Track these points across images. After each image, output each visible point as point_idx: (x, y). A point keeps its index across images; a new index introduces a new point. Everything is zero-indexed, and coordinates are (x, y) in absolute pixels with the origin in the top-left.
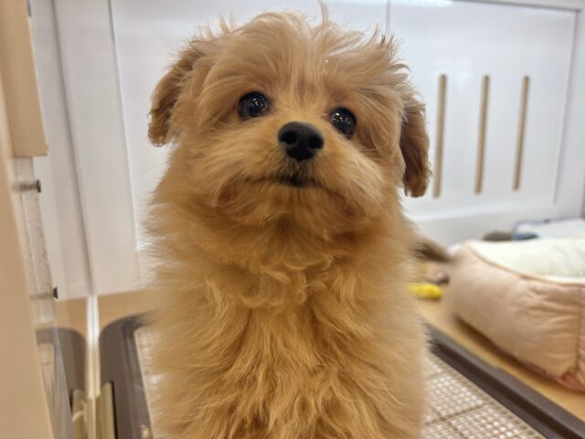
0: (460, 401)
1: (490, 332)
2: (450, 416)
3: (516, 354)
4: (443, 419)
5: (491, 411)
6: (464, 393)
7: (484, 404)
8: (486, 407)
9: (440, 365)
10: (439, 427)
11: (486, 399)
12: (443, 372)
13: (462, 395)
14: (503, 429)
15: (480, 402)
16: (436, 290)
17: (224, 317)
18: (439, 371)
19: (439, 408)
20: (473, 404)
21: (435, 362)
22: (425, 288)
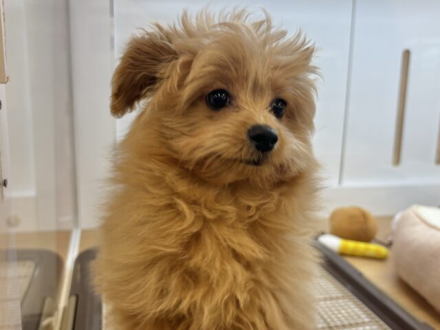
1: (424, 291)
9: (368, 315)
12: (370, 322)
16: (383, 250)
18: (367, 320)
21: (365, 312)
22: (373, 248)
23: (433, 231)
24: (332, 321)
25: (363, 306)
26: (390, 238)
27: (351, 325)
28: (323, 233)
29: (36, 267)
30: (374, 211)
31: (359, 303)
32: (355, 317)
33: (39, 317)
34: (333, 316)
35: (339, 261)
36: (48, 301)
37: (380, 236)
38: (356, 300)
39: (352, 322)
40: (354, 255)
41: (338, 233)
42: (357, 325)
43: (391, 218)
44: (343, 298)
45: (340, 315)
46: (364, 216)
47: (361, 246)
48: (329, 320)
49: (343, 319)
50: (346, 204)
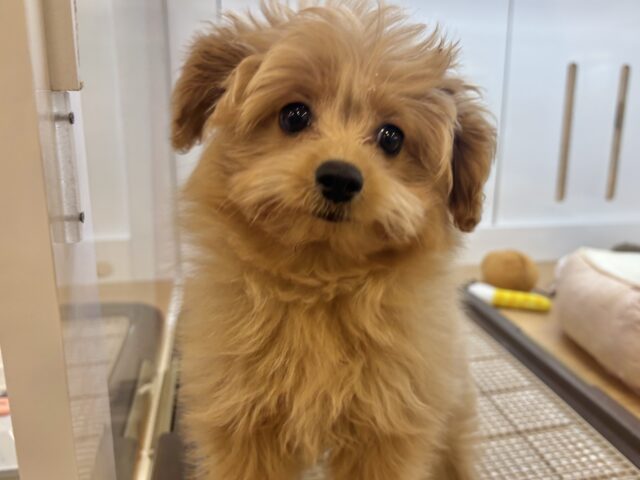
0: (543, 417)
1: (593, 348)
2: (528, 431)
3: (621, 374)
4: (519, 433)
5: (577, 431)
6: (550, 409)
7: (570, 423)
8: (572, 426)
9: (528, 378)
10: (513, 440)
11: (574, 418)
12: (530, 385)
13: (547, 411)
14: (586, 451)
15: (566, 421)
16: (544, 302)
17: (263, 309)
18: (526, 383)
19: (516, 421)
20: (557, 422)
21: (524, 374)
22: (532, 299)
23: (603, 279)
24: (486, 385)
25: (522, 366)
26: (552, 288)
27: (507, 390)
28: (474, 282)
29: (131, 323)
30: (535, 256)
31: (518, 363)
32: (513, 380)
33: (134, 385)
34: (486, 379)
35: (493, 314)
36: (145, 365)
37: (541, 284)
38: (514, 359)
39: (510, 386)
40: (510, 307)
41: (491, 281)
42: (515, 389)
43: (553, 264)
44: (498, 357)
45: (494, 378)
46: (522, 262)
47: (519, 297)
48: (482, 384)
49: (497, 382)
50: (502, 247)
